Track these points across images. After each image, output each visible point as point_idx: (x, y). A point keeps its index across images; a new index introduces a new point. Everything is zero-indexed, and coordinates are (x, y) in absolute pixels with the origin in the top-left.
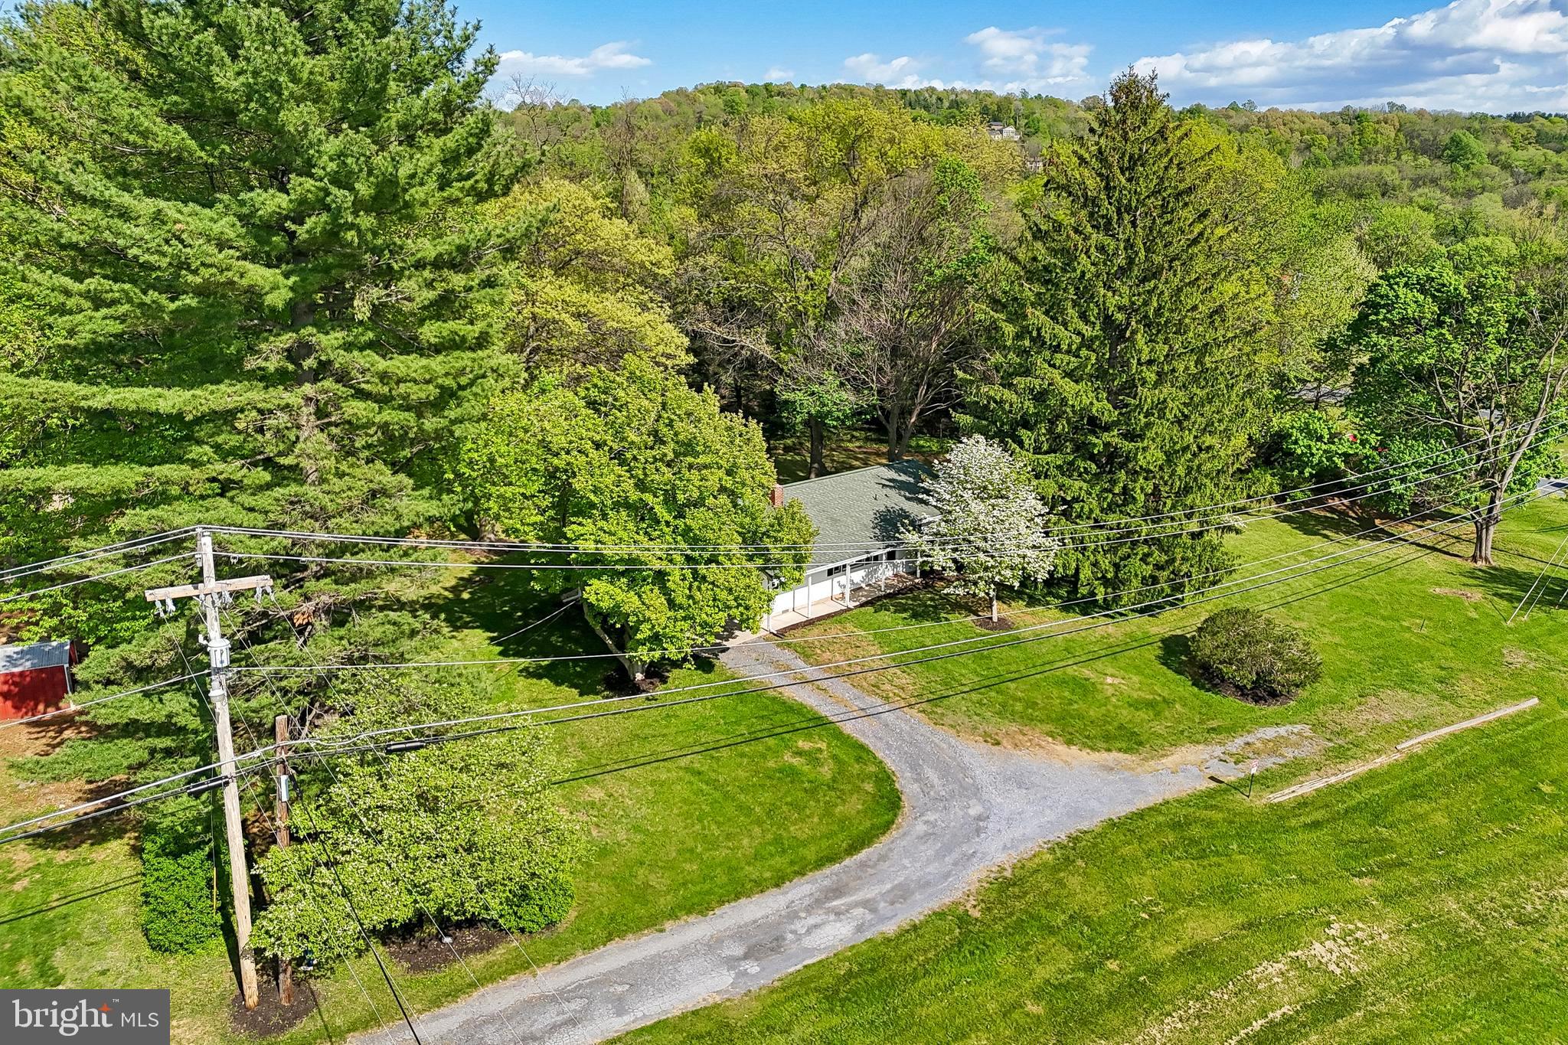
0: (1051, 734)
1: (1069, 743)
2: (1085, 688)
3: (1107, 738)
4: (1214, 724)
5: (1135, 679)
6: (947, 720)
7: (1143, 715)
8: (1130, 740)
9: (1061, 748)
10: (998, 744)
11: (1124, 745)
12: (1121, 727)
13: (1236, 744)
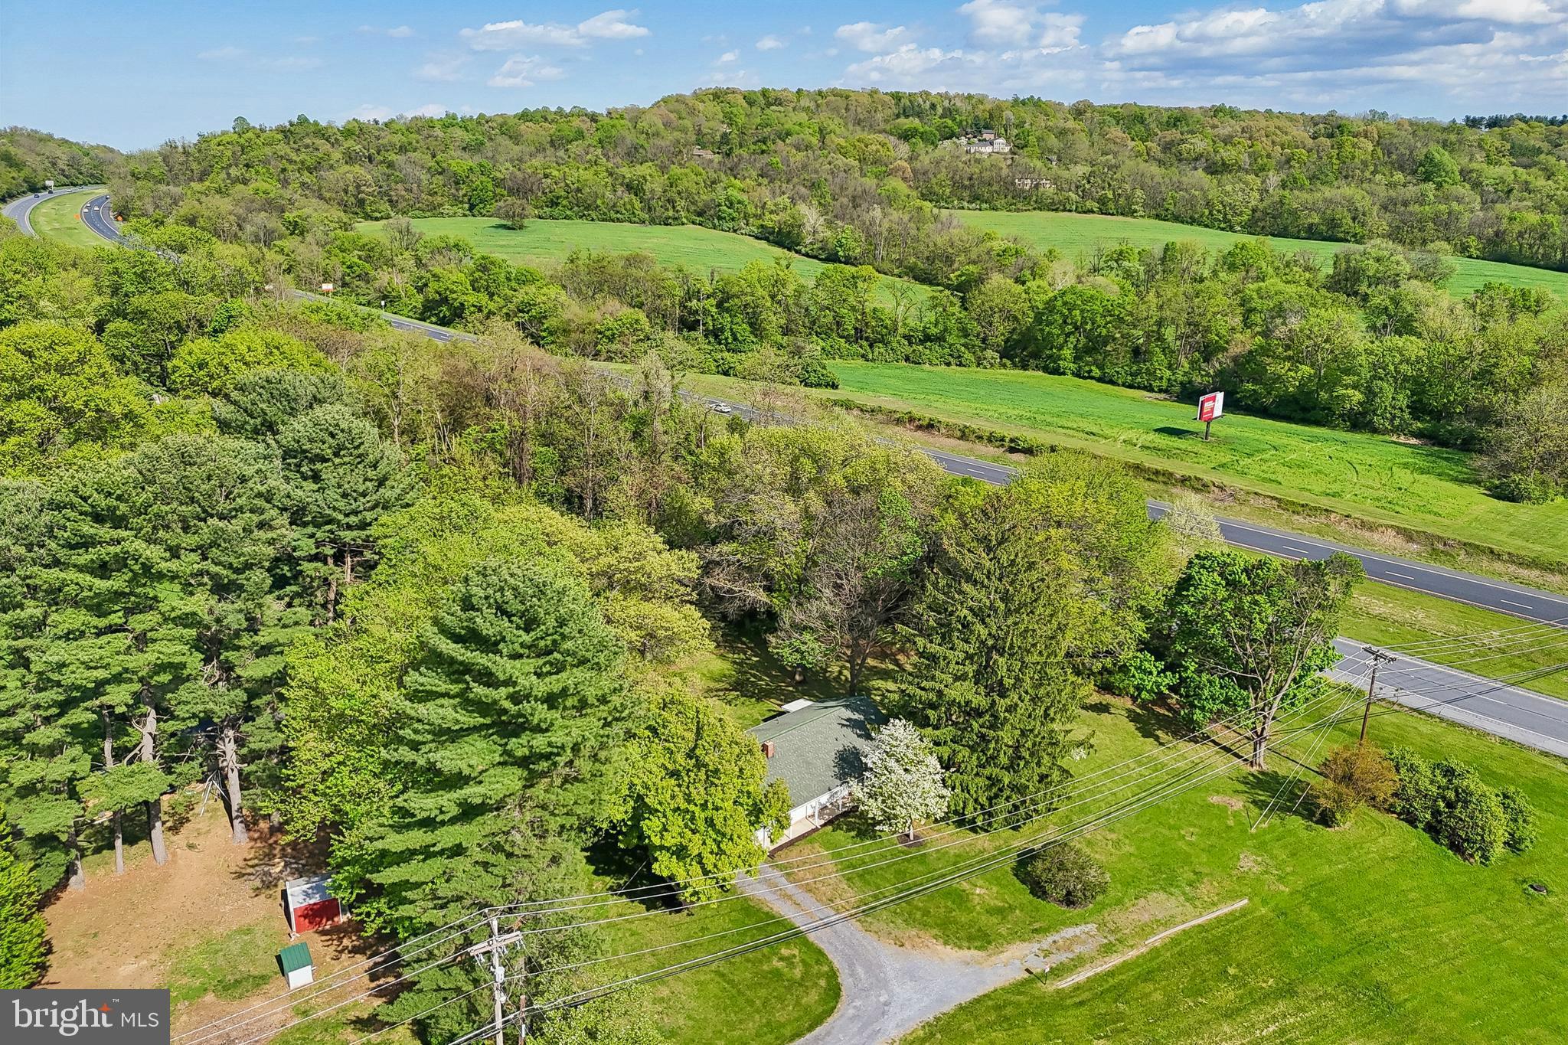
0: (935, 937)
1: (946, 943)
2: (961, 899)
3: (970, 938)
4: (1037, 926)
5: (995, 889)
6: (874, 928)
7: (994, 920)
8: (981, 939)
9: (940, 948)
10: (902, 945)
11: (979, 944)
12: (980, 930)
13: (1047, 942)
